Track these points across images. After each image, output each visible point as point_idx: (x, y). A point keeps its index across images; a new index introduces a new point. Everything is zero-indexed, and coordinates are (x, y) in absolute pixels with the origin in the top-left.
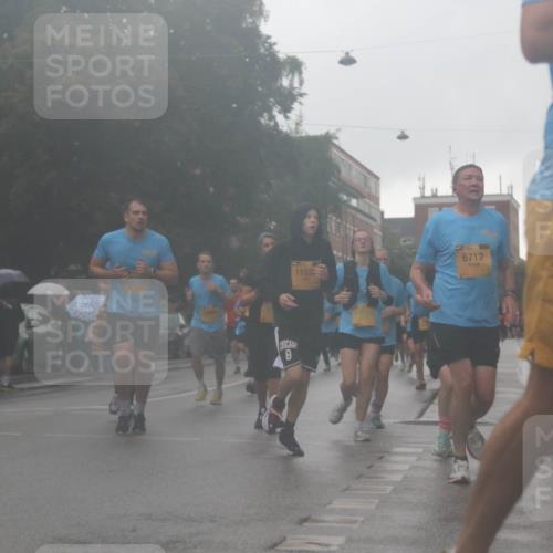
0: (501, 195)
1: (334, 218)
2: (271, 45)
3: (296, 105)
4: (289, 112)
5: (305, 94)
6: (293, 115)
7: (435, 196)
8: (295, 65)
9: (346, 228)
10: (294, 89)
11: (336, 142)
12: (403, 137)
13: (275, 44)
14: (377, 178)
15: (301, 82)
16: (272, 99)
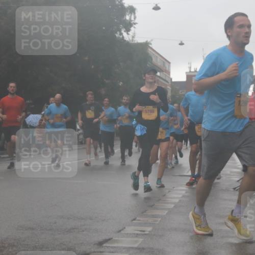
3: (132, 28)
4: (129, 31)
5: (137, 23)
6: (130, 33)
7: (196, 71)
8: (132, 10)
10: (131, 21)
11: (150, 46)
12: (182, 44)
14: (169, 63)
15: (135, 18)
16: (121, 26)
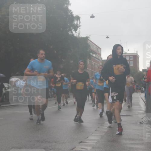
0: (134, 53)
1: (89, 60)
2: (72, 13)
3: (78, 29)
4: (76, 31)
5: (81, 26)
6: (77, 32)
8: (78, 18)
9: (92, 62)
10: (78, 24)
11: (89, 39)
12: (108, 37)
13: (73, 12)
14: (101, 49)
15: (80, 23)
16: (72, 27)
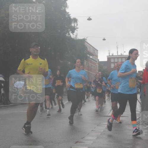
1: (86, 61)
2: (69, 15)
3: (76, 31)
5: (78, 28)
6: (75, 34)
7: (113, 55)
8: (75, 20)
9: (89, 64)
10: (75, 26)
11: (86, 41)
12: (104, 40)
13: (70, 15)
14: (97, 51)
15: (77, 25)
16: (69, 29)
